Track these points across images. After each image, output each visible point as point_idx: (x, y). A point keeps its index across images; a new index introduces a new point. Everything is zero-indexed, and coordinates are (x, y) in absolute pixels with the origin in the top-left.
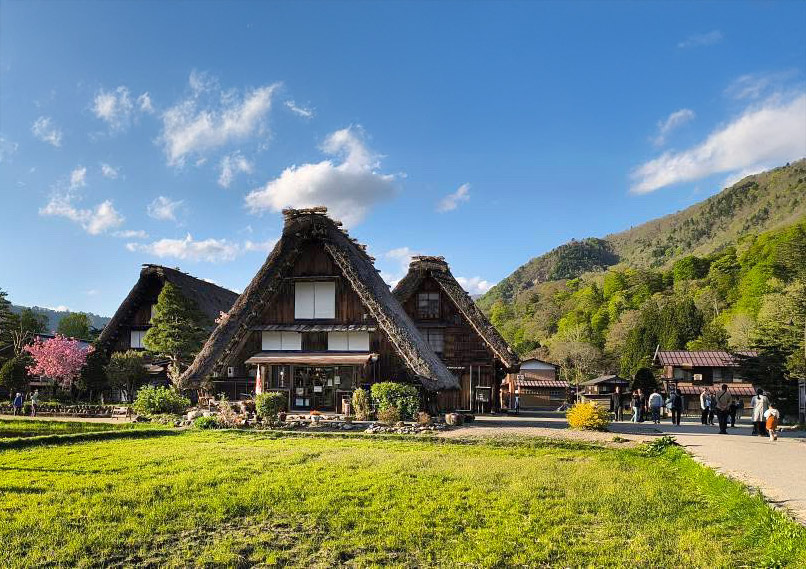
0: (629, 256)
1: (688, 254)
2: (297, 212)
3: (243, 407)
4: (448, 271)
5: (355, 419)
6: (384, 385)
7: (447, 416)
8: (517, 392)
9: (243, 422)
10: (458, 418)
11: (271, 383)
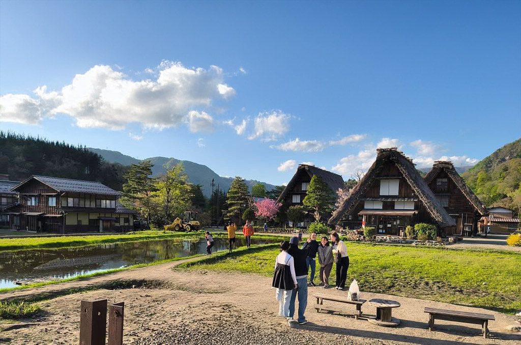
2: (383, 150)
3: (356, 233)
5: (407, 239)
6: (421, 225)
7: (450, 238)
8: (489, 224)
9: (357, 239)
10: (455, 240)
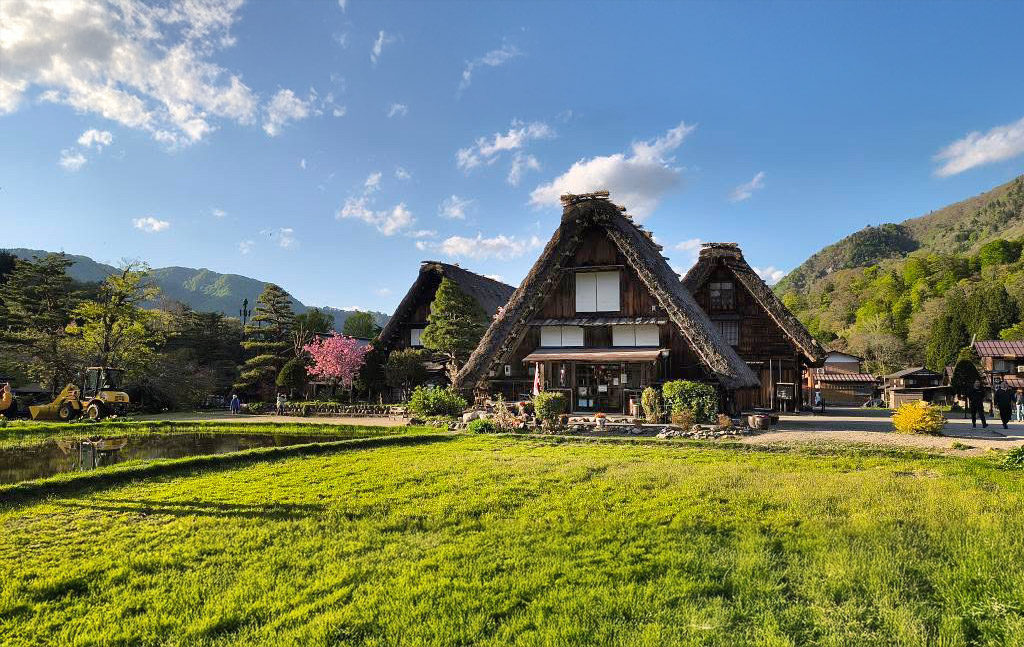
0: (931, 243)
1: (994, 238)
2: (577, 197)
3: (521, 408)
4: (742, 258)
5: (645, 422)
6: (677, 383)
7: (750, 418)
8: (817, 387)
9: (522, 425)
10: (763, 421)
11: (551, 383)
